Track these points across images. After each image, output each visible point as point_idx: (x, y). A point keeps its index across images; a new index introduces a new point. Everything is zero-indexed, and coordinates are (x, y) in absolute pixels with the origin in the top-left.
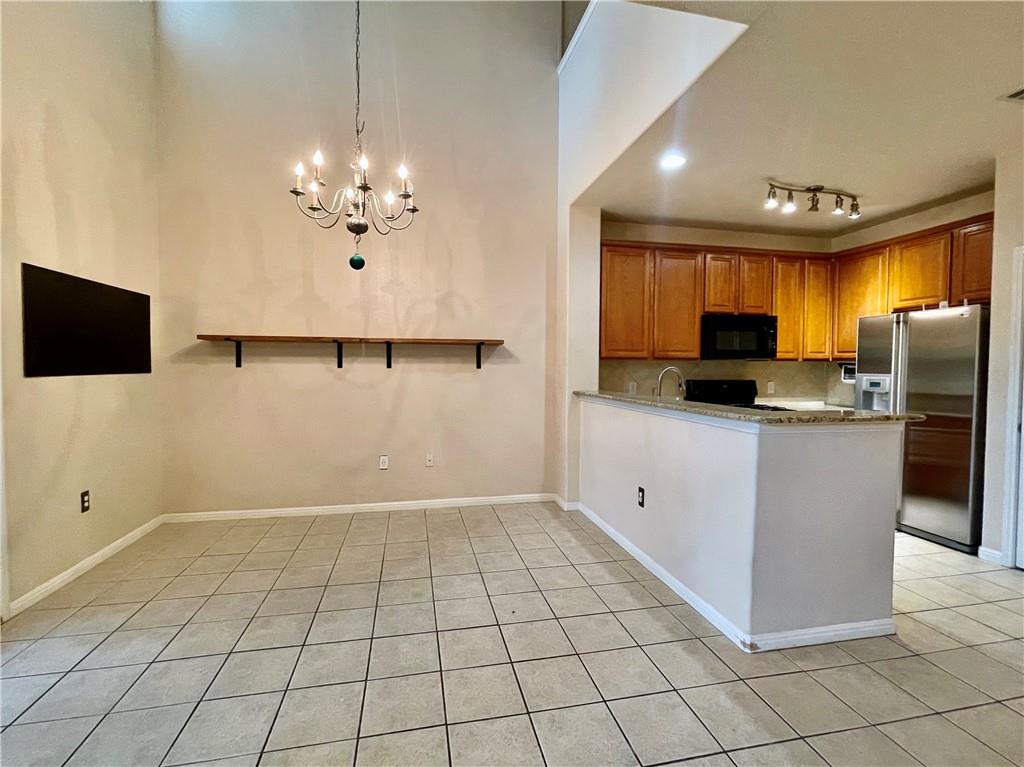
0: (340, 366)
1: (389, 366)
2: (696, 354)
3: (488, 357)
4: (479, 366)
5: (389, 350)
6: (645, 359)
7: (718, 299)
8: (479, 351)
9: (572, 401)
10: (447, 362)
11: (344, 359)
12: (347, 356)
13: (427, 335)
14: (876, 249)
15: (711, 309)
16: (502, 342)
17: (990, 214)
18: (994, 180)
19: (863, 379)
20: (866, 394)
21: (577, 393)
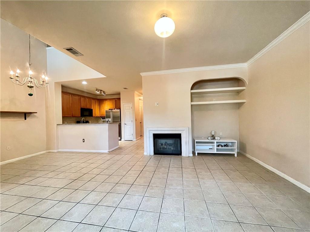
2: (80, 116)
3: (28, 116)
4: (25, 119)
15: (82, 107)
16: (37, 113)
17: (120, 98)
18: (120, 94)
19: (107, 119)
20: (107, 122)
21: (58, 125)
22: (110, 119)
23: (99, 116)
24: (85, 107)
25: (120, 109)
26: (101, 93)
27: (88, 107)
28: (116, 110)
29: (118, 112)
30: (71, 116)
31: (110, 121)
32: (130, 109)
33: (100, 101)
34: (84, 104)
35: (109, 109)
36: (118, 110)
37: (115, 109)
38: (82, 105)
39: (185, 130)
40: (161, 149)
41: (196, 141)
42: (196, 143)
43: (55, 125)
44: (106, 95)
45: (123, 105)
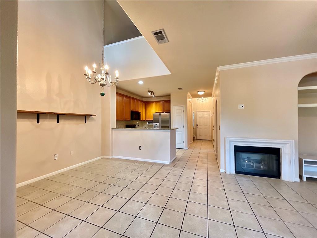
0: (38, 122)
1: (58, 122)
2: (130, 119)
3: (88, 119)
4: (86, 122)
5: (58, 117)
6: (122, 120)
7: (133, 109)
8: (86, 117)
9: (111, 131)
10: (77, 121)
11: (40, 120)
12: (41, 119)
13: (71, 112)
14: (153, 102)
15: (132, 110)
16: (95, 115)
17: (170, 100)
18: (170, 96)
19: (154, 124)
20: (155, 126)
21: (112, 129)
22: (158, 124)
23: (145, 120)
24: (134, 110)
25: (170, 112)
26: (151, 95)
27: (137, 110)
28: (164, 114)
29: (167, 115)
30: (123, 119)
31: (158, 126)
32: (181, 113)
33: (147, 103)
34: (133, 107)
35: (156, 113)
36: (168, 114)
37: (163, 112)
38: (132, 108)
39: (288, 143)
40: (245, 167)
41: (304, 160)
42: (305, 164)
43: (111, 129)
44: (155, 97)
45: (174, 108)
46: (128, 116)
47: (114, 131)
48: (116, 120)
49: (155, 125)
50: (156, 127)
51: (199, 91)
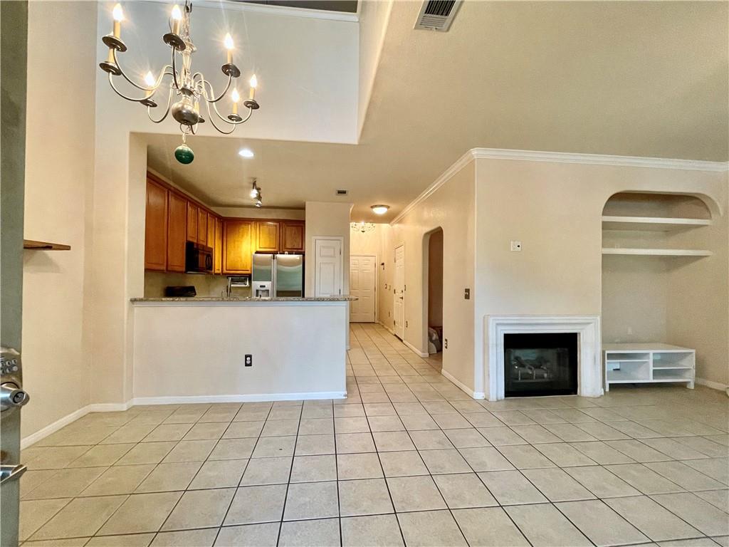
2: (183, 269)
6: (162, 271)
7: (192, 235)
9: (131, 307)
14: (250, 221)
15: (189, 239)
17: (304, 222)
18: (304, 209)
19: (256, 284)
20: (257, 291)
21: (133, 301)
22: (268, 284)
23: (220, 272)
24: (196, 241)
25: (304, 255)
27: (202, 240)
28: (286, 256)
29: (292, 263)
30: (164, 268)
31: (268, 291)
32: (334, 257)
33: (229, 225)
34: (193, 230)
35: (257, 252)
36: (298, 257)
37: (281, 253)
38: (189, 233)
39: (589, 323)
41: (607, 352)
42: (608, 359)
43: (127, 300)
45: (314, 241)
46: (178, 260)
47: (139, 310)
48: (147, 270)
49: (259, 288)
50: (260, 293)
51: (376, 206)
